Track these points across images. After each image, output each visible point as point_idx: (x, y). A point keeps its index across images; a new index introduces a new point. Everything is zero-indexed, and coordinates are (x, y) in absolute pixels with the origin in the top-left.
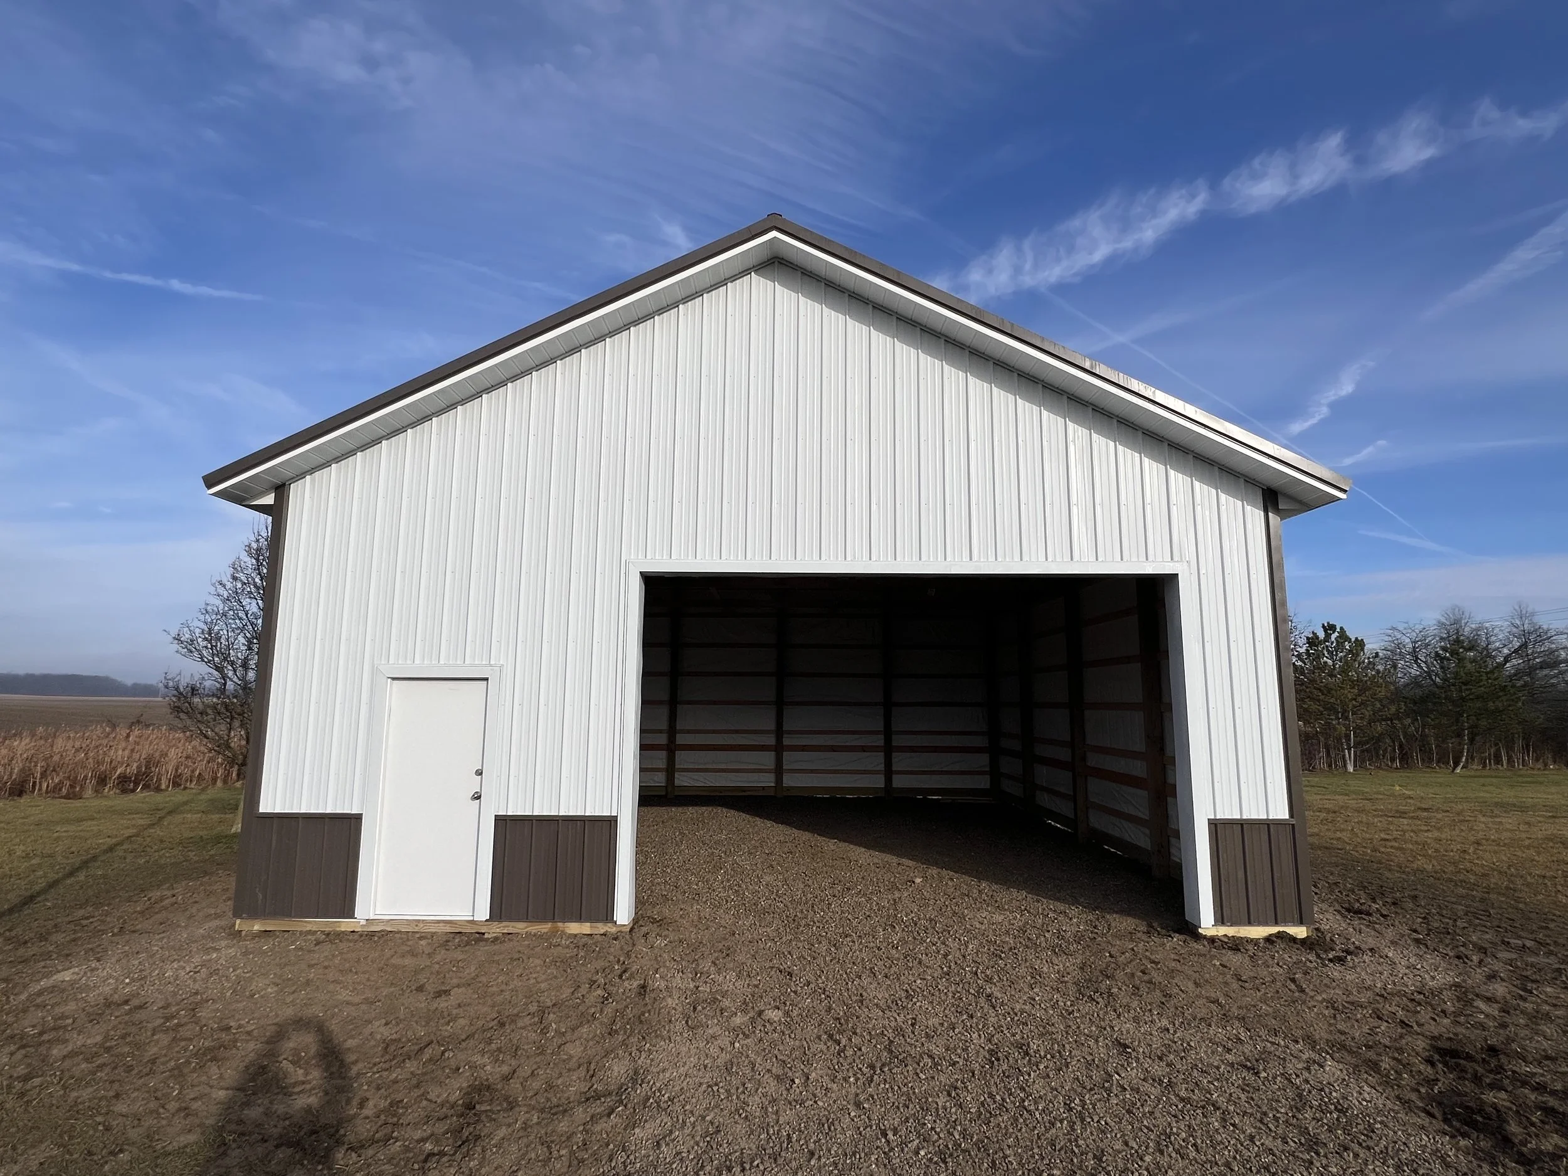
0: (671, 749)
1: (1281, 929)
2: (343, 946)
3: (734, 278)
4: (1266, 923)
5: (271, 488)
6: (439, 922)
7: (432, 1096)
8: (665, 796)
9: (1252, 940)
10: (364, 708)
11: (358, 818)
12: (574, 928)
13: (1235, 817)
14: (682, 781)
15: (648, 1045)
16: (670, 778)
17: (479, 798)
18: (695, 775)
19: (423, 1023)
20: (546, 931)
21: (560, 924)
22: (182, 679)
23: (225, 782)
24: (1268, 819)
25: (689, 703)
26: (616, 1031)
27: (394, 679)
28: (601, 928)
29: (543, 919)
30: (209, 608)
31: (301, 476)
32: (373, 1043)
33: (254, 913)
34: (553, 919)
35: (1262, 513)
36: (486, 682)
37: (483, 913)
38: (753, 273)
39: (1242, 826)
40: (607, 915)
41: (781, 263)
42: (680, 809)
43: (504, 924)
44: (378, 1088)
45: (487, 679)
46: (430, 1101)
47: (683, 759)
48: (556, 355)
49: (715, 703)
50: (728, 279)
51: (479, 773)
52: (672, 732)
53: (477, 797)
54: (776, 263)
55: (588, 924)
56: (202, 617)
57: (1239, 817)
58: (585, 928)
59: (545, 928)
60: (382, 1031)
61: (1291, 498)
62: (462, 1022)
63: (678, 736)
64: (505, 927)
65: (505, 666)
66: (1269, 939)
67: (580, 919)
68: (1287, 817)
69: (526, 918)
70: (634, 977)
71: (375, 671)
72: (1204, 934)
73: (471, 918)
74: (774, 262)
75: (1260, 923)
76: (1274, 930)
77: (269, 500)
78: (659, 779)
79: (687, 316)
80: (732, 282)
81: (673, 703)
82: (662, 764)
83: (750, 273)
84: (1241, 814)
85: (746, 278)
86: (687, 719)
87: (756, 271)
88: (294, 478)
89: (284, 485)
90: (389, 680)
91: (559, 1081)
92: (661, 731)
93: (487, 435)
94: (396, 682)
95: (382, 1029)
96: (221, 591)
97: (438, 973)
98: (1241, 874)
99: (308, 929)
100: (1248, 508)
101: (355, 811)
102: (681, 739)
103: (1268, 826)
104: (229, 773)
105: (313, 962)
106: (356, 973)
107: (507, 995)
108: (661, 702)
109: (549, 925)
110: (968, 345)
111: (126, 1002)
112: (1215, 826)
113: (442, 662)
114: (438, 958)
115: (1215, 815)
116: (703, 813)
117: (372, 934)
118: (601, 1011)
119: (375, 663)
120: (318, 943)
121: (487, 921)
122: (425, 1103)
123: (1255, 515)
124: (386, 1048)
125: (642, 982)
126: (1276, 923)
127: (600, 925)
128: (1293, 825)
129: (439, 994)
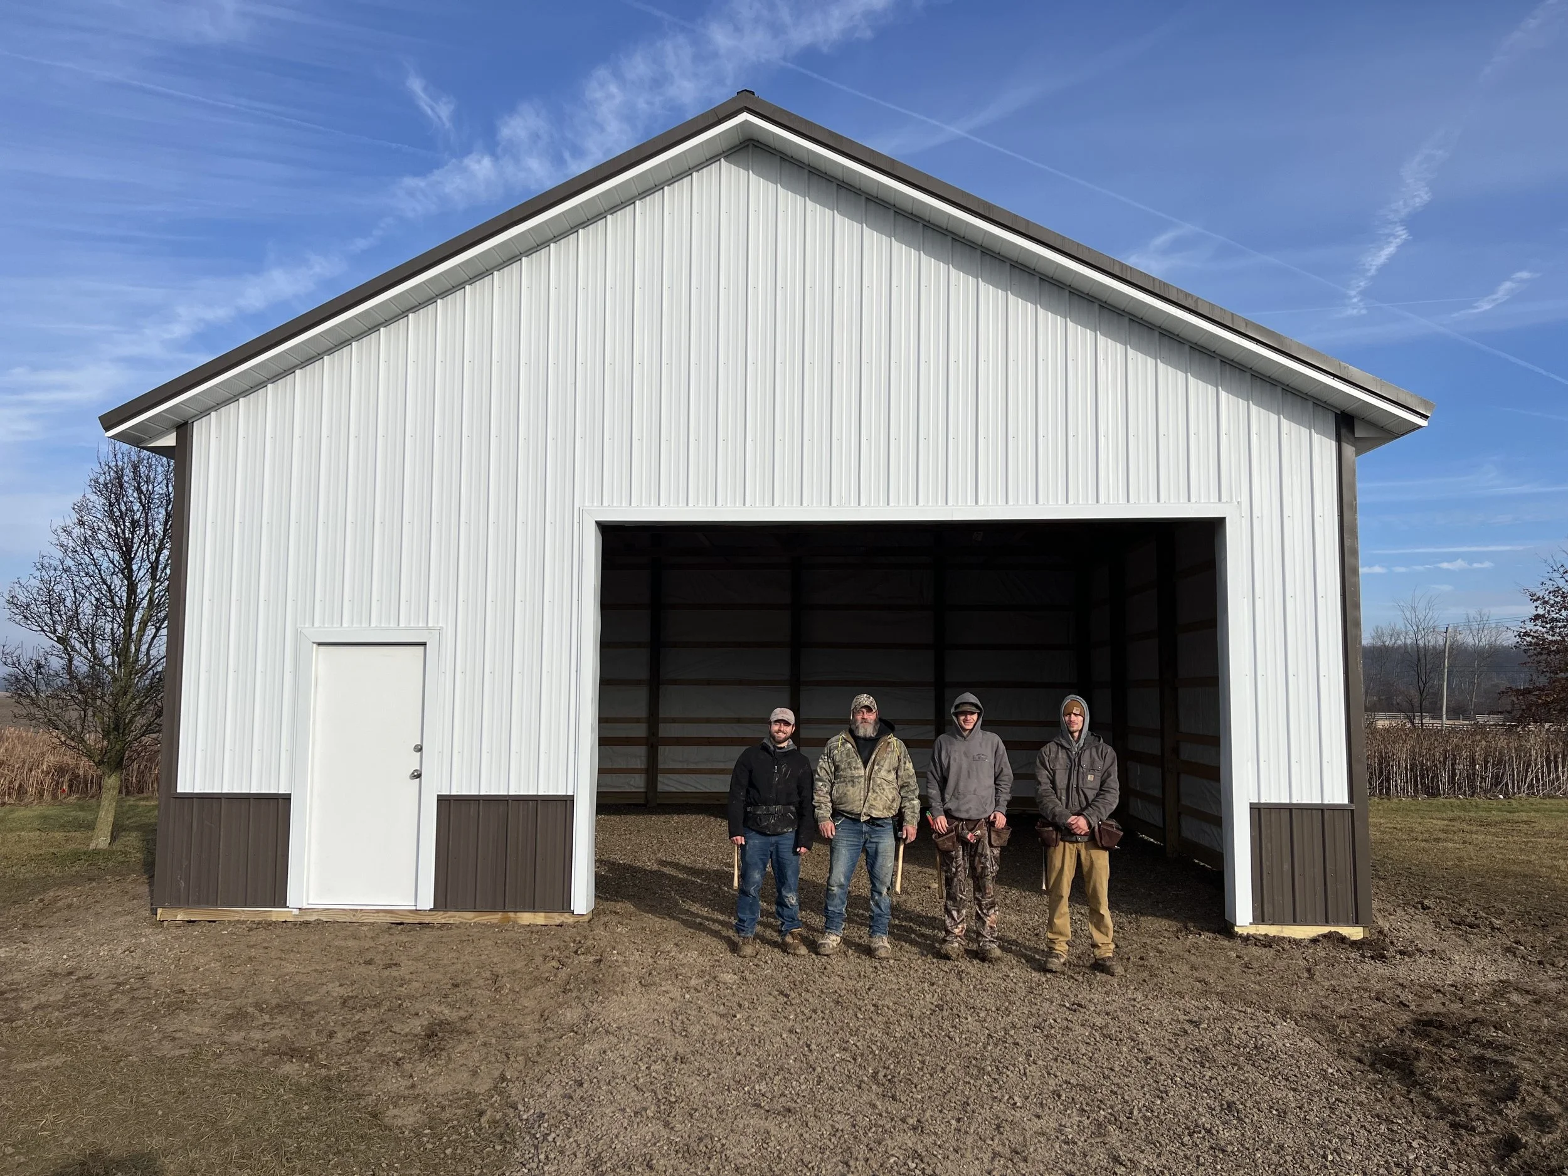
0: (653, 743)
1: (1333, 929)
2: (278, 931)
3: (699, 167)
4: (1315, 923)
5: (172, 427)
6: (378, 911)
7: (394, 1029)
8: (645, 805)
9: (1295, 940)
10: (288, 677)
11: (287, 798)
12: (526, 918)
13: (1283, 801)
14: (667, 785)
15: (601, 998)
16: (652, 782)
17: (419, 776)
18: (684, 778)
19: (378, 985)
20: (496, 921)
21: (512, 915)
22: (24, 654)
23: (54, 796)
24: (1322, 804)
25: (675, 682)
26: (570, 990)
27: (320, 644)
28: (557, 918)
29: (493, 909)
30: (46, 562)
31: (205, 412)
32: (330, 999)
33: (177, 903)
34: (504, 910)
35: (1334, 444)
36: (422, 648)
37: (427, 901)
38: (722, 160)
39: (1290, 810)
40: (565, 905)
41: (756, 146)
42: (662, 818)
43: (450, 914)
44: (343, 1025)
45: (424, 644)
46: (395, 1033)
47: (668, 756)
48: (494, 264)
49: (709, 683)
50: (693, 168)
51: (419, 749)
52: (653, 719)
53: (417, 775)
54: (751, 146)
55: (542, 914)
56: (37, 573)
57: (1287, 801)
58: (540, 919)
59: (495, 918)
60: (337, 991)
61: (1371, 424)
62: (415, 985)
63: (661, 726)
64: (449, 917)
65: (444, 630)
66: (1314, 941)
67: (533, 909)
68: (1346, 801)
69: (474, 909)
70: (590, 952)
71: (298, 634)
72: (1240, 932)
73: (414, 908)
74: (748, 146)
75: (1305, 922)
76: (1325, 930)
77: (170, 440)
78: (636, 783)
79: (645, 216)
80: (697, 171)
81: (655, 684)
82: (640, 763)
83: (720, 160)
84: (1290, 798)
85: (714, 167)
86: (673, 703)
87: (726, 158)
88: (197, 415)
89: (186, 423)
90: (315, 645)
91: (515, 1021)
92: (638, 721)
93: (416, 362)
94: (322, 648)
95: (337, 989)
96: (64, 538)
97: (384, 952)
98: (1287, 867)
99: (236, 918)
100: (1316, 437)
101: (282, 791)
102: (666, 731)
103: (1322, 811)
104: (58, 783)
105: (252, 943)
106: (298, 952)
107: (459, 966)
108: (638, 682)
109: (499, 915)
110: (980, 243)
111: (71, 973)
112: (1258, 811)
113: (373, 625)
114: (382, 941)
115: (1259, 799)
116: (691, 822)
117: (306, 923)
118: (555, 975)
119: (298, 625)
120: (250, 930)
121: (431, 910)
122: (389, 1033)
123: (1325, 447)
124: (344, 1003)
125: (598, 958)
126: (1327, 922)
127: (555, 915)
128: (1352, 811)
129: (387, 966)
